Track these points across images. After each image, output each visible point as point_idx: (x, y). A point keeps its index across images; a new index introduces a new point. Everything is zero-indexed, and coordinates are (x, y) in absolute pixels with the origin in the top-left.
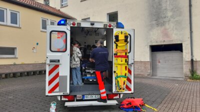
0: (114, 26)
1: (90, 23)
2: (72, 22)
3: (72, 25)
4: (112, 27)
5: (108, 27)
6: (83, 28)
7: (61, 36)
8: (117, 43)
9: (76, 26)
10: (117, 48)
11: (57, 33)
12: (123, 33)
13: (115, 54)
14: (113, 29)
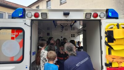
0: (102, 15)
1: (62, 13)
2: (33, 13)
3: (33, 18)
4: (98, 18)
5: (92, 18)
6: (54, 21)
7: (16, 36)
8: (110, 44)
9: (40, 18)
10: (110, 53)
11: (10, 30)
12: (121, 27)
13: (106, 65)
14: (100, 20)
